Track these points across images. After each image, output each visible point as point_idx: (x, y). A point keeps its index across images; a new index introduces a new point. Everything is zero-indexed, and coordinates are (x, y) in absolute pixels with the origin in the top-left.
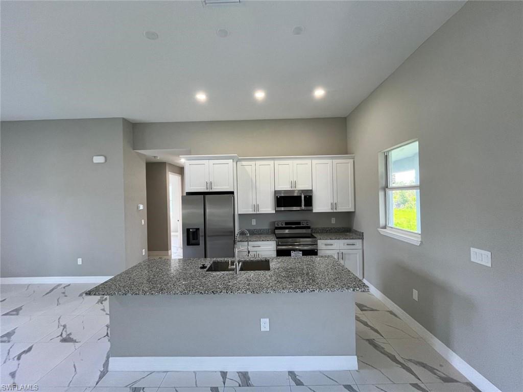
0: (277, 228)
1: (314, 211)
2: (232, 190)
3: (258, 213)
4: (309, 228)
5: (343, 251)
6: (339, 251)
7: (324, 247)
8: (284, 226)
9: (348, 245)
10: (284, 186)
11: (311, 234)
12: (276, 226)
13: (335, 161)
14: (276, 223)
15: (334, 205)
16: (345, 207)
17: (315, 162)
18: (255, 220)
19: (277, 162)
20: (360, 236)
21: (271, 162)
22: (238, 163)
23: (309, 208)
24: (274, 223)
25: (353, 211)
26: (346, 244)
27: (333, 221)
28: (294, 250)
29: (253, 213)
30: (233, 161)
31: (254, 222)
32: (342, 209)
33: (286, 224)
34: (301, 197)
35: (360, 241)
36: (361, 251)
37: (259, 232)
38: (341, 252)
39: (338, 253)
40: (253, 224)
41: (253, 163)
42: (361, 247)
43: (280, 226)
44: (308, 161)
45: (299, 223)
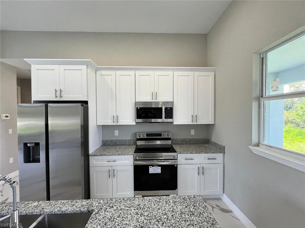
0: (138, 140)
1: (174, 124)
2: (85, 99)
3: (117, 124)
4: (169, 139)
5: (204, 166)
6: (199, 166)
7: (184, 161)
8: (145, 137)
9: (209, 159)
10: (145, 98)
11: (172, 146)
12: (138, 137)
13: (197, 74)
14: (138, 134)
15: (194, 117)
16: (206, 119)
17: (176, 73)
18: (117, 131)
19: (138, 73)
20: (221, 149)
21: (132, 73)
22: (97, 72)
23: (170, 120)
24: (136, 134)
25: (213, 123)
26: (206, 158)
27: (193, 132)
28: (152, 166)
29: (113, 124)
30: (87, 68)
31: (117, 133)
32: (202, 121)
33: (147, 135)
34: (161, 108)
35: (222, 155)
36: (222, 165)
37: (122, 143)
38: (201, 167)
39: (199, 168)
40: (115, 135)
41: (113, 73)
42: (222, 162)
43: (142, 137)
44: (170, 73)
45: (160, 135)
